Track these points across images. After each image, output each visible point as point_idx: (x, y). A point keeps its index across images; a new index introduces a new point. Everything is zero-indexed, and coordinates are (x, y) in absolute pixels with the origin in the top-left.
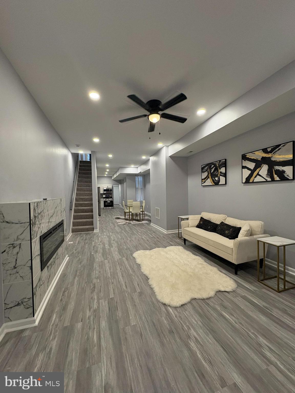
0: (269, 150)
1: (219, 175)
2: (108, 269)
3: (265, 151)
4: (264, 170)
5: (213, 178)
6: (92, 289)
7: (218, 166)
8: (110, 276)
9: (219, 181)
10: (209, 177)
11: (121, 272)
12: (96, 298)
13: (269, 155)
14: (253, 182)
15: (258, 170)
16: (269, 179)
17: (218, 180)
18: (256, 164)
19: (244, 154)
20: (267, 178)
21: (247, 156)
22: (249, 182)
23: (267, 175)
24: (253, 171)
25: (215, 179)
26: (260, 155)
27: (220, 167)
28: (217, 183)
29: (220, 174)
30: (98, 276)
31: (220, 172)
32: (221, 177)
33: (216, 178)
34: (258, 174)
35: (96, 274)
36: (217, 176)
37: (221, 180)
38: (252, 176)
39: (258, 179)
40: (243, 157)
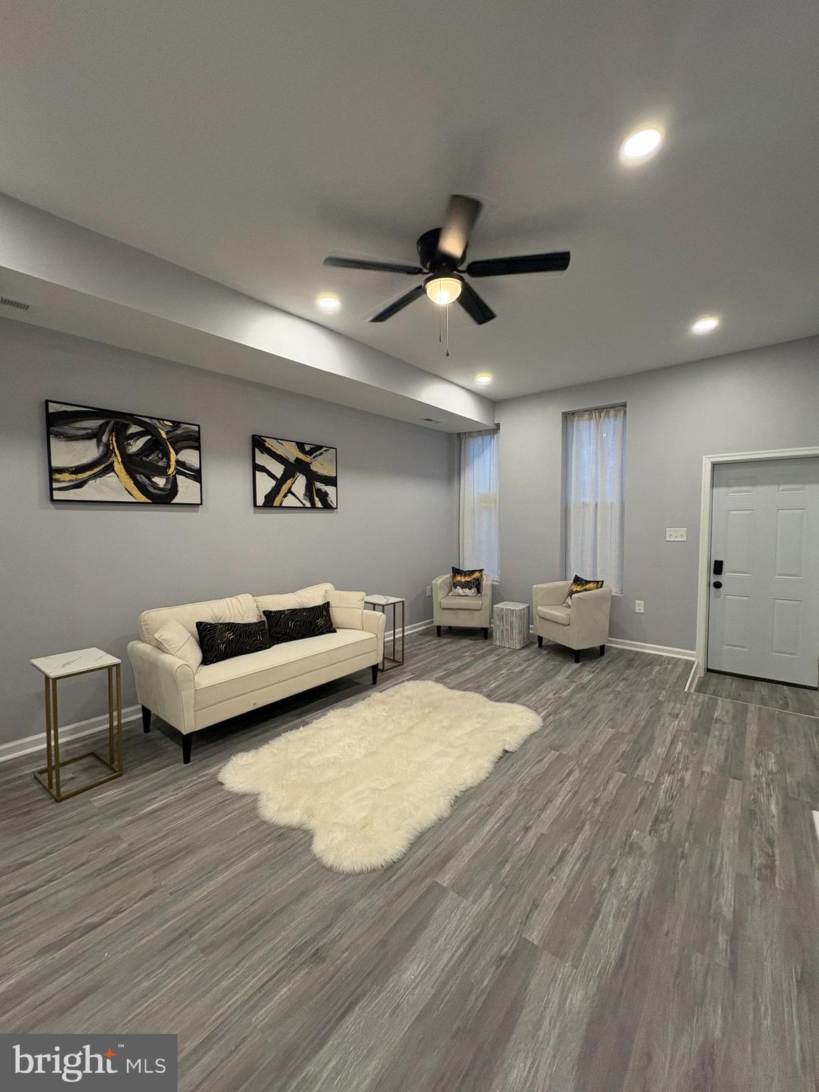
0: (307, 448)
1: (171, 471)
2: (570, 860)
3: (300, 446)
4: (300, 484)
5: (141, 478)
6: (667, 820)
7: (164, 435)
8: (587, 827)
9: (174, 490)
10: (110, 468)
12: (662, 791)
13: (307, 459)
14: (280, 507)
15: (289, 482)
16: (308, 505)
17: (169, 486)
18: (285, 469)
19: (260, 436)
20: (304, 502)
21: (267, 445)
22: (272, 506)
23: (305, 495)
24: (280, 482)
25: (150, 480)
26: (292, 453)
27: (178, 445)
28: (164, 498)
29: (176, 469)
30: (629, 853)
31: (178, 462)
32: (180, 479)
33: (153, 480)
34: (290, 491)
35: (634, 873)
36: (162, 472)
37: (180, 489)
38: (278, 493)
39: (290, 501)
40: (258, 443)
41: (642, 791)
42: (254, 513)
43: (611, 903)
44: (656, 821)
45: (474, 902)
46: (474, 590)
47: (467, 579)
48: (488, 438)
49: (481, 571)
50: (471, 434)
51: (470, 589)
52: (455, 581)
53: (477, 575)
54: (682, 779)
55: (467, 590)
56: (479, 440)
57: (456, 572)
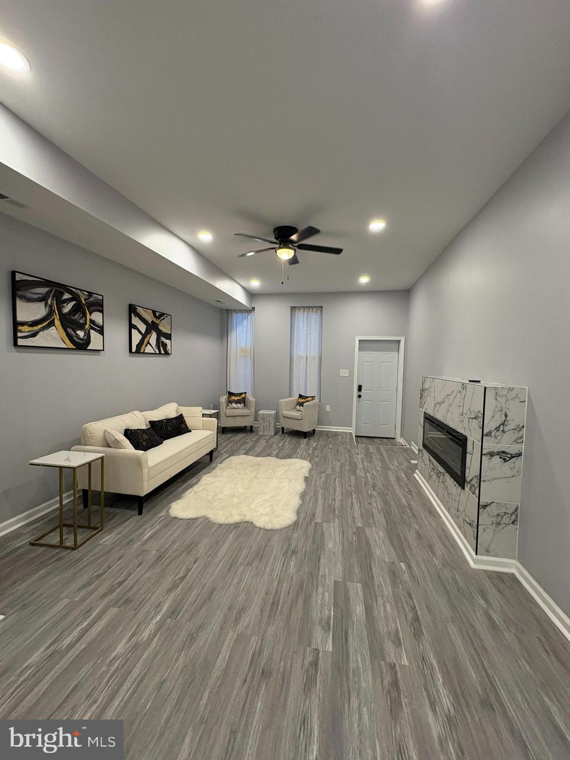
0: (158, 314)
1: (87, 327)
2: (355, 504)
3: (154, 312)
4: (153, 338)
5: (70, 331)
6: (376, 486)
7: (84, 302)
8: (353, 494)
9: (88, 341)
10: (52, 324)
11: (335, 495)
12: (369, 478)
13: (157, 321)
14: (144, 353)
15: (148, 336)
16: (157, 352)
17: (86, 338)
18: (147, 327)
19: (134, 305)
20: (155, 349)
21: (138, 311)
22: (140, 353)
23: (156, 345)
24: (144, 336)
25: (75, 332)
26: (150, 318)
27: (91, 309)
28: (82, 346)
29: (90, 325)
30: (371, 498)
31: (91, 320)
32: (92, 332)
33: (77, 332)
34: (149, 343)
35: (376, 502)
36: (82, 327)
37: (92, 339)
38: (143, 344)
39: (148, 349)
40: (132, 310)
41: (363, 480)
42: (130, 357)
43: (375, 511)
44: (373, 487)
45: (334, 523)
46: (242, 405)
47: (238, 398)
48: (246, 314)
49: (245, 393)
50: (235, 311)
51: (241, 404)
52: (230, 399)
53: (243, 396)
54: (373, 473)
55: (239, 405)
56: (240, 315)
57: (231, 394)
